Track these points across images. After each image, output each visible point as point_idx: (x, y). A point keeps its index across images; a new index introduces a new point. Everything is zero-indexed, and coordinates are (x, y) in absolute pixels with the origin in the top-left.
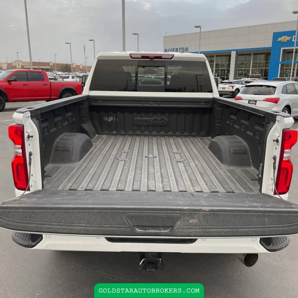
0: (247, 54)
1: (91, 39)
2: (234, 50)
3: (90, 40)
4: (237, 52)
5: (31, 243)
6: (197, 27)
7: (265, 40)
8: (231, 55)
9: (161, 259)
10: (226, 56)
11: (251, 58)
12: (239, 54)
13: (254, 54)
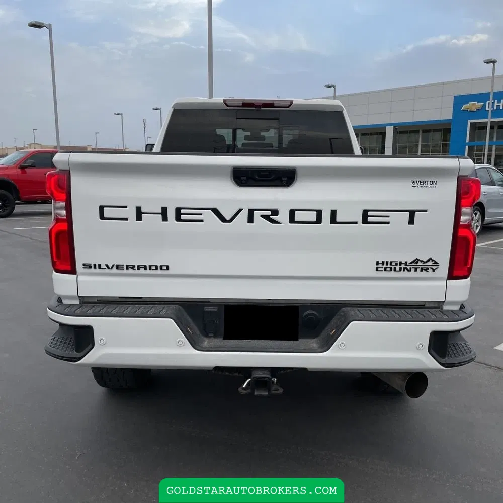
0: (411, 132)
1: (155, 107)
2: (390, 125)
3: (154, 109)
4: (395, 127)
5: (75, 354)
6: (330, 87)
7: (441, 108)
8: (385, 133)
9: (276, 380)
10: (377, 134)
11: (419, 137)
12: (398, 130)
13: (424, 131)
